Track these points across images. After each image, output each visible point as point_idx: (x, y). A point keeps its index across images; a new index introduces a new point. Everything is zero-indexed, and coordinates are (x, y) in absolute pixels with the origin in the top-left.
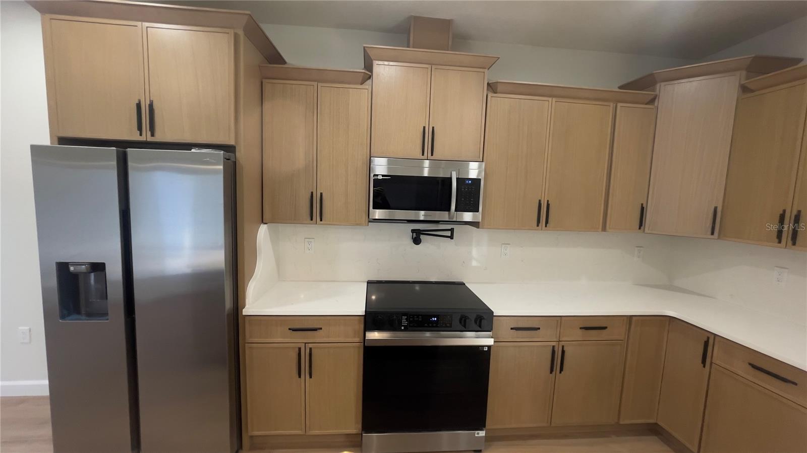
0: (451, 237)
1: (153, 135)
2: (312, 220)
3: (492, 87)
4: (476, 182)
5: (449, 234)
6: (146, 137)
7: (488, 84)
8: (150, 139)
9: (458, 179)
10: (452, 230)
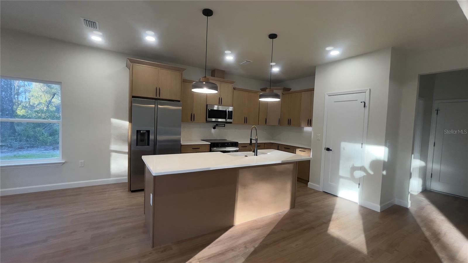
0: (224, 126)
1: (159, 97)
2: (191, 121)
3: (234, 89)
4: (232, 112)
5: (224, 125)
6: (158, 97)
7: (234, 88)
8: (159, 98)
9: (228, 111)
10: (225, 125)
